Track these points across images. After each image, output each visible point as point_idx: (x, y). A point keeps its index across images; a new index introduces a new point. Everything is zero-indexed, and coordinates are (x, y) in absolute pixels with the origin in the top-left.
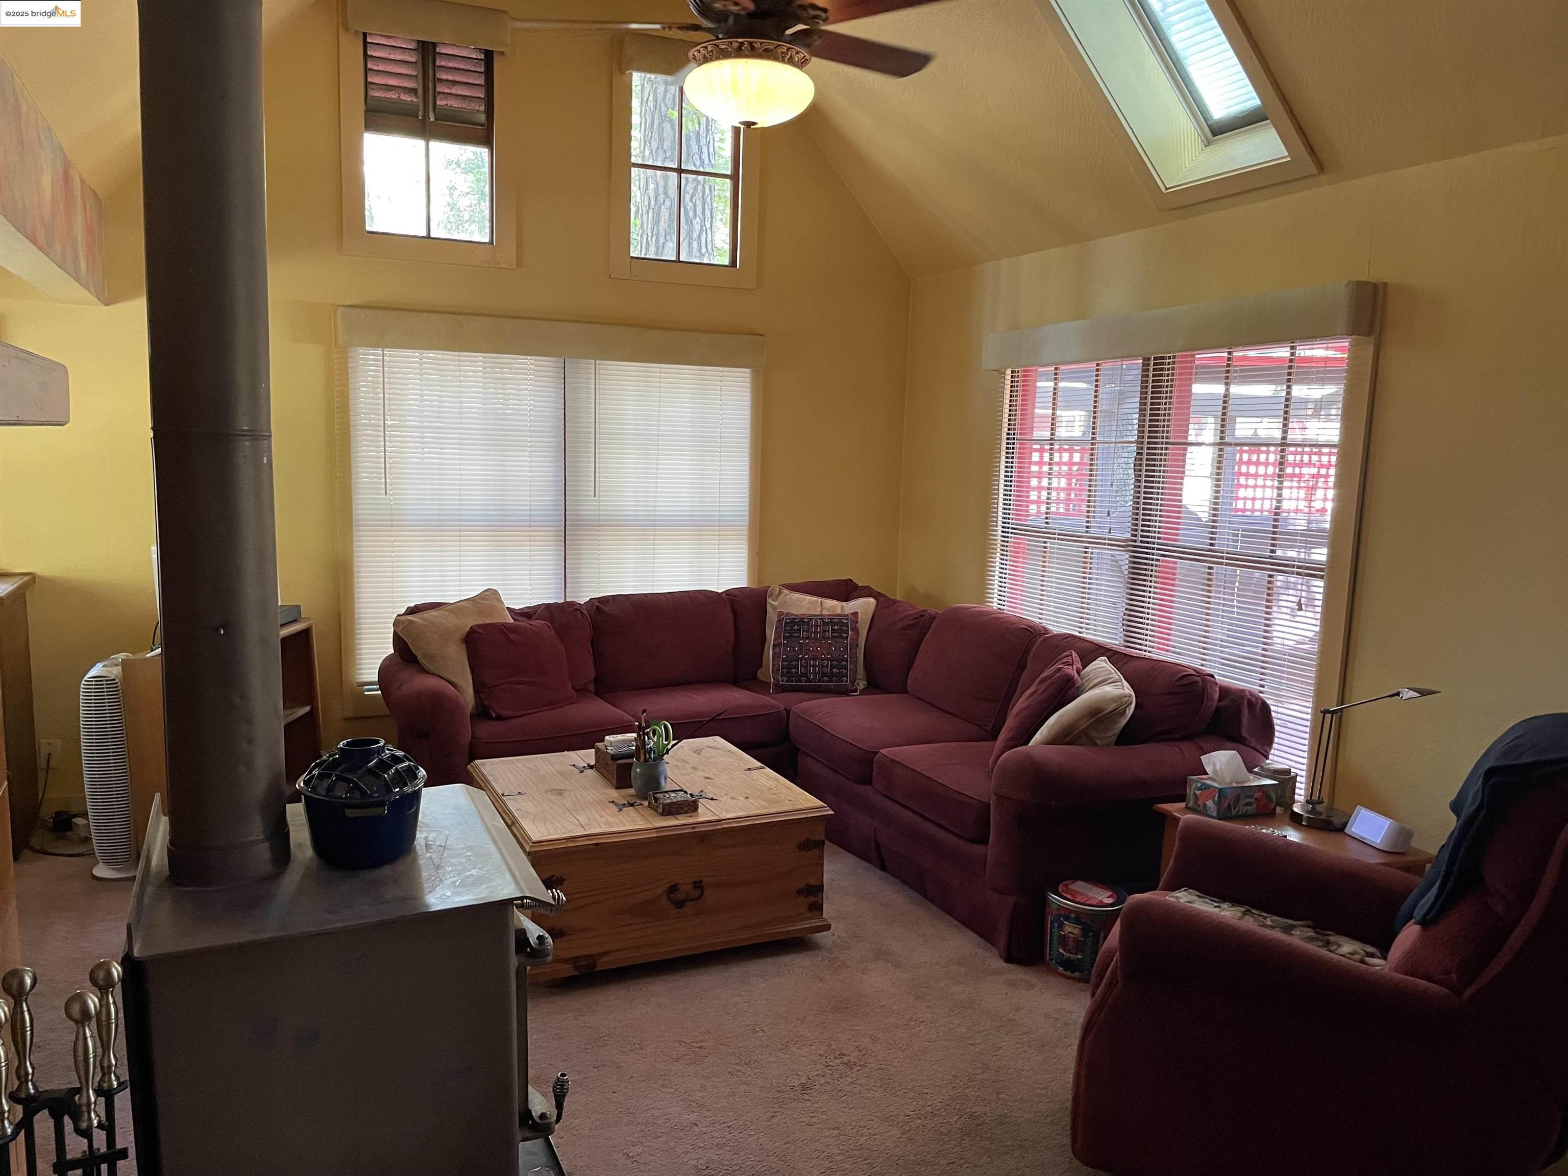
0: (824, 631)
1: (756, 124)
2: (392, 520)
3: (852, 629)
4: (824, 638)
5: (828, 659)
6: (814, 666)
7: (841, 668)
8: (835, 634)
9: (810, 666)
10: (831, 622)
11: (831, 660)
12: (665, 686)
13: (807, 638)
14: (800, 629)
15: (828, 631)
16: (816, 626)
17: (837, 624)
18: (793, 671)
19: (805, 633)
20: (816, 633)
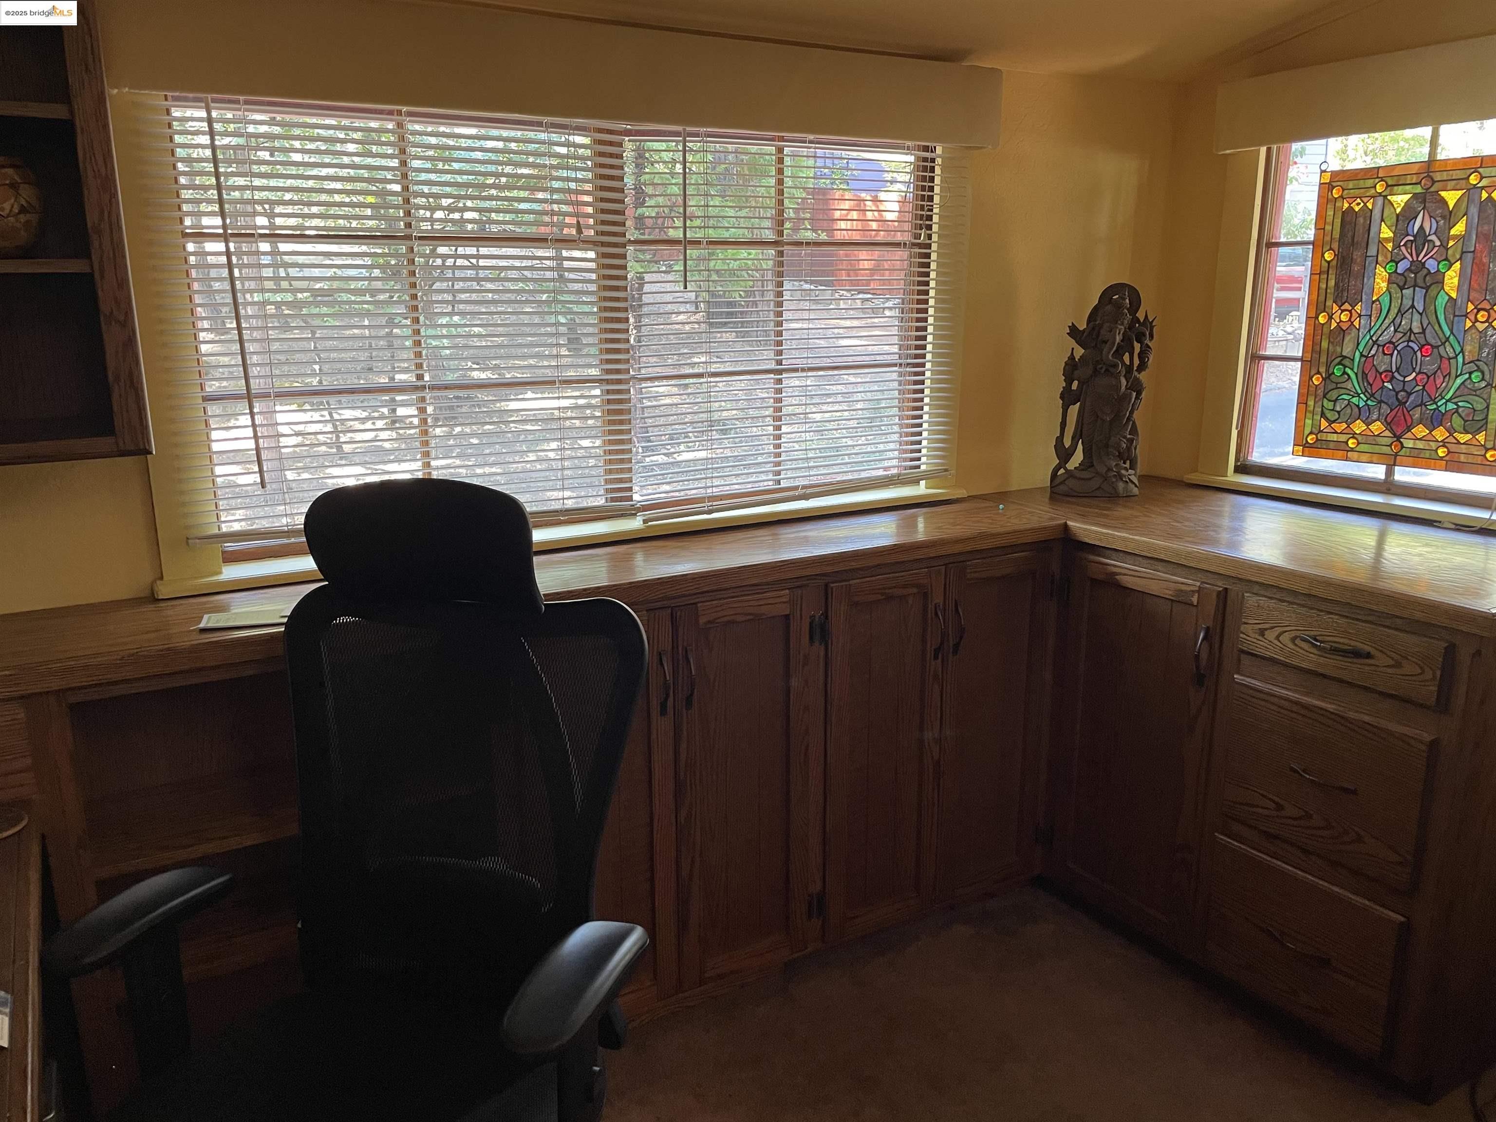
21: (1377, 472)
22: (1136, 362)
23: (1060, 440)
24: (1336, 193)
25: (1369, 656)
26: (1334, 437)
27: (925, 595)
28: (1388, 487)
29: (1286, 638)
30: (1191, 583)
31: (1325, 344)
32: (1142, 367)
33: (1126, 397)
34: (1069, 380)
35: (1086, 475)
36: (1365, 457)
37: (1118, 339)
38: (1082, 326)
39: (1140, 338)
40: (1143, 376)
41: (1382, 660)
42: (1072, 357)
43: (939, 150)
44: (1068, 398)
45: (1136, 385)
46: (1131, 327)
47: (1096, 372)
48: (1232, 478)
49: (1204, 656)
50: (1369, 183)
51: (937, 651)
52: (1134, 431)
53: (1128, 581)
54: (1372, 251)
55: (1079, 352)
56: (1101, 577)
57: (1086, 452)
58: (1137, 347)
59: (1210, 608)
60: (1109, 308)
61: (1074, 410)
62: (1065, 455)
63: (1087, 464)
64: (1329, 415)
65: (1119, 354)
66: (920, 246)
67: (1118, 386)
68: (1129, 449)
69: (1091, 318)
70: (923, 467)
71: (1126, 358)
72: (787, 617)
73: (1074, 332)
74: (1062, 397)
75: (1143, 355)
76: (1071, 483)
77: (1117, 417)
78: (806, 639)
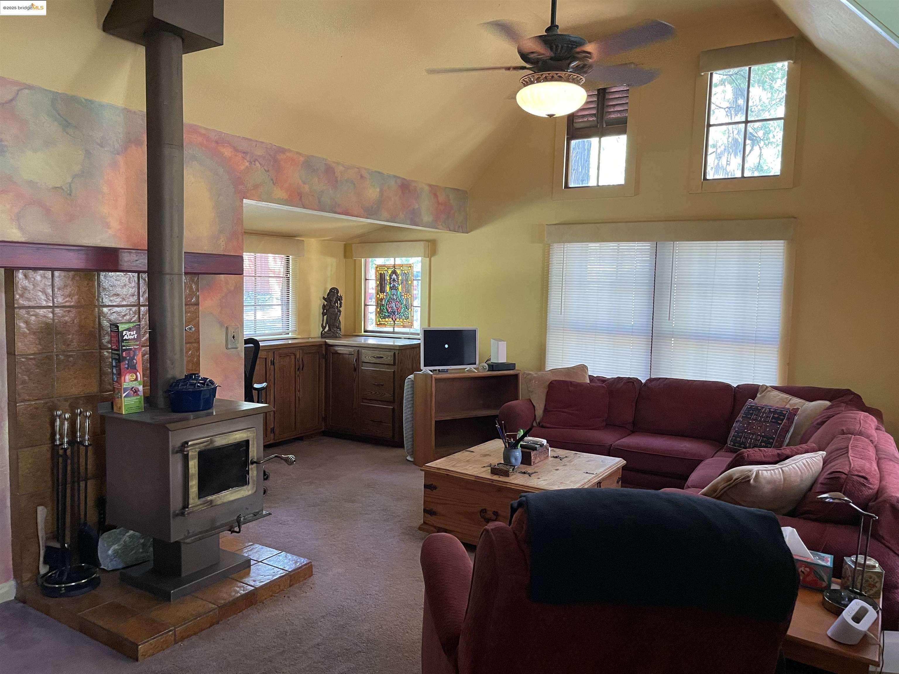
0: (767, 417)
1: (555, 115)
2: (564, 327)
3: (788, 419)
4: (765, 421)
5: (761, 436)
6: (751, 439)
7: (768, 444)
8: (774, 420)
9: (749, 438)
10: (775, 412)
11: (763, 437)
12: (670, 435)
13: (756, 420)
14: (753, 413)
15: (770, 417)
16: (764, 413)
17: (778, 413)
18: (738, 439)
19: (755, 416)
20: (762, 417)
21: (391, 329)
22: (339, 306)
23: (322, 324)
24: (378, 269)
25: (383, 357)
26: (383, 322)
27: (295, 356)
28: (394, 333)
29: (369, 357)
30: (351, 349)
31: (379, 302)
32: (341, 307)
33: (337, 314)
34: (324, 310)
35: (330, 332)
36: (389, 326)
37: (334, 300)
38: (326, 297)
39: (339, 300)
40: (341, 309)
41: (385, 358)
42: (324, 304)
43: (291, 257)
44: (324, 314)
45: (340, 311)
46: (337, 298)
47: (330, 308)
48: (363, 333)
49: (356, 365)
50: (384, 268)
51: (298, 369)
52: (340, 322)
53: (339, 352)
54: (386, 282)
55: (326, 303)
56: (334, 352)
57: (329, 327)
58: (339, 302)
59: (356, 354)
60: (332, 293)
61: (325, 317)
62: (324, 328)
63: (330, 329)
64: (381, 317)
65: (335, 303)
66: (287, 278)
67: (335, 311)
68: (339, 326)
69: (328, 295)
70: (290, 330)
71: (336, 304)
72: (266, 359)
73: (324, 298)
74: (322, 314)
75: (341, 304)
76: (326, 334)
77: (336, 317)
78: (270, 364)
